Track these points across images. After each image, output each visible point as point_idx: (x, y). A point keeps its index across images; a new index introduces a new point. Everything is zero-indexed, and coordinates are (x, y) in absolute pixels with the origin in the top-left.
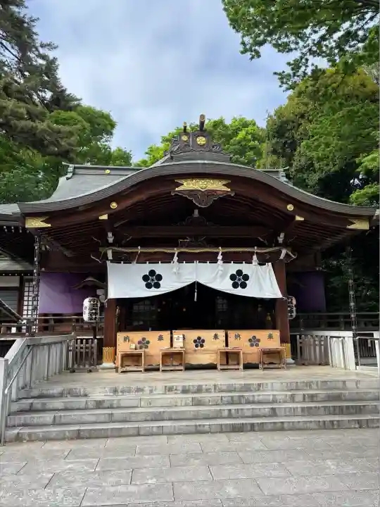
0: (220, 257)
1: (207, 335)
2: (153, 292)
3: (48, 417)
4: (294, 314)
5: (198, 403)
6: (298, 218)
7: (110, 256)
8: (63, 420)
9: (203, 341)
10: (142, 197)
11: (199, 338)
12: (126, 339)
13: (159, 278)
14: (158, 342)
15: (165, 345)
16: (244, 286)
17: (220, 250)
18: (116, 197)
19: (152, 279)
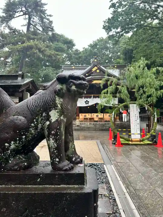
2: (87, 105)
11: (97, 115)
12: (81, 115)
13: (88, 102)
15: (90, 116)
19: (87, 102)
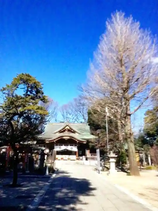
2: (60, 150)
6: (77, 141)
7: (55, 145)
17: (69, 144)
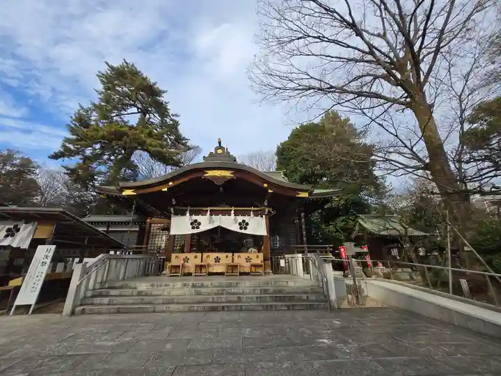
0: (233, 212)
1: (222, 255)
2: (196, 231)
3: (106, 300)
4: (278, 245)
5: (199, 294)
6: (270, 191)
7: (173, 211)
8: (114, 302)
9: (220, 259)
10: (186, 179)
11: (217, 257)
12: (177, 257)
13: (199, 224)
14: (194, 259)
15: (198, 262)
16: (246, 228)
17: (233, 209)
18: (172, 179)
19: (195, 224)
